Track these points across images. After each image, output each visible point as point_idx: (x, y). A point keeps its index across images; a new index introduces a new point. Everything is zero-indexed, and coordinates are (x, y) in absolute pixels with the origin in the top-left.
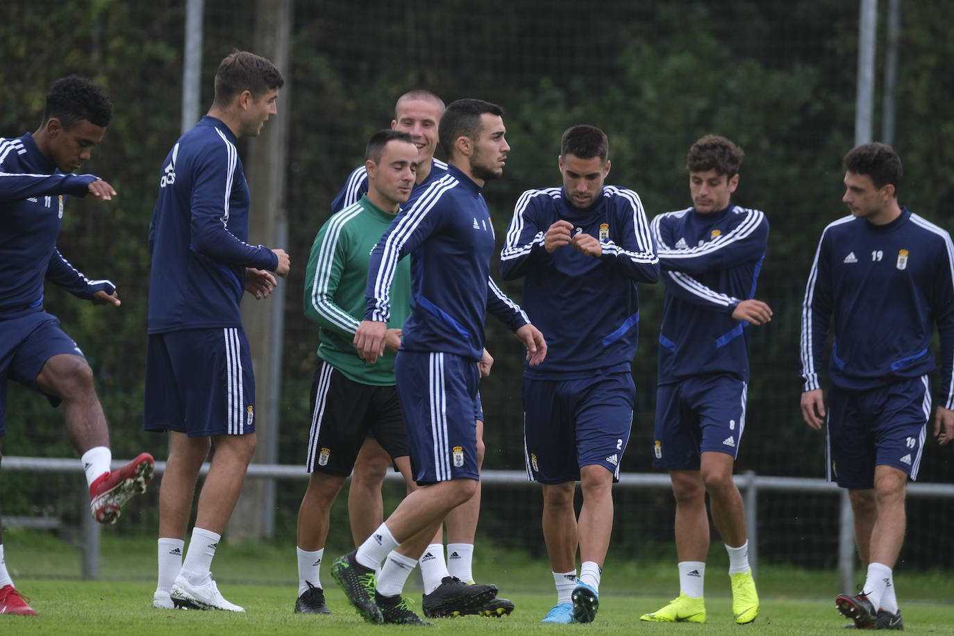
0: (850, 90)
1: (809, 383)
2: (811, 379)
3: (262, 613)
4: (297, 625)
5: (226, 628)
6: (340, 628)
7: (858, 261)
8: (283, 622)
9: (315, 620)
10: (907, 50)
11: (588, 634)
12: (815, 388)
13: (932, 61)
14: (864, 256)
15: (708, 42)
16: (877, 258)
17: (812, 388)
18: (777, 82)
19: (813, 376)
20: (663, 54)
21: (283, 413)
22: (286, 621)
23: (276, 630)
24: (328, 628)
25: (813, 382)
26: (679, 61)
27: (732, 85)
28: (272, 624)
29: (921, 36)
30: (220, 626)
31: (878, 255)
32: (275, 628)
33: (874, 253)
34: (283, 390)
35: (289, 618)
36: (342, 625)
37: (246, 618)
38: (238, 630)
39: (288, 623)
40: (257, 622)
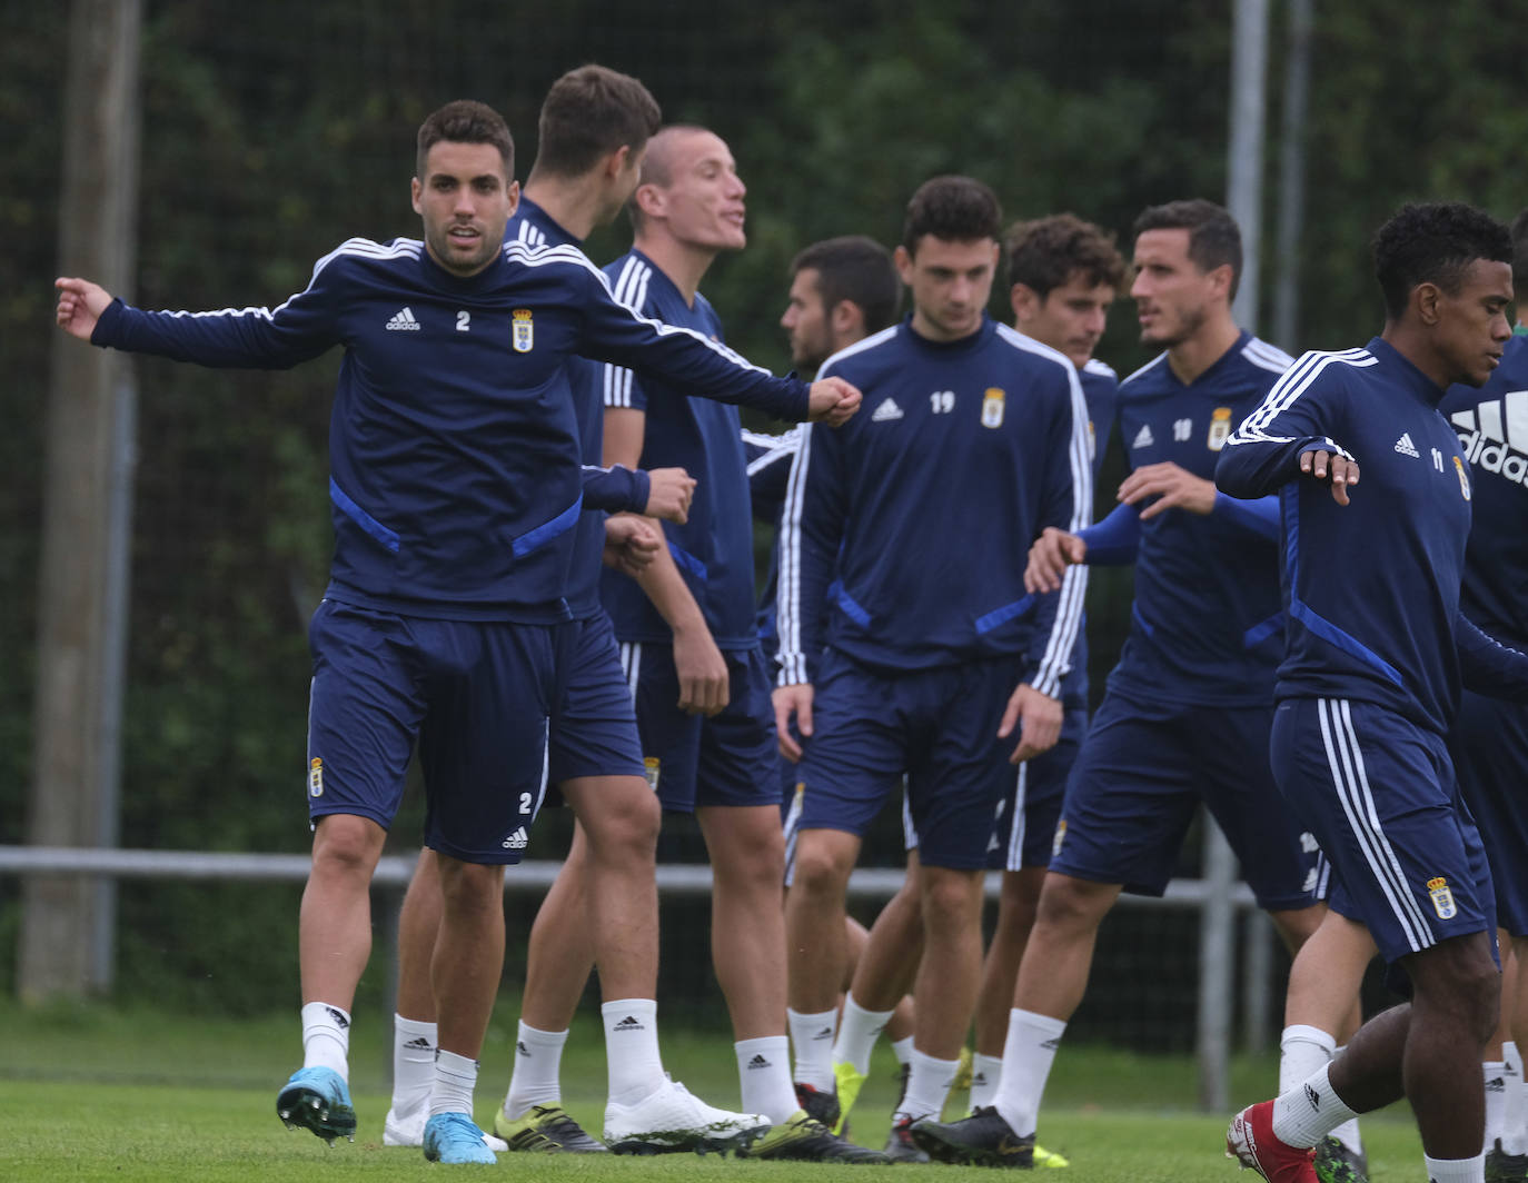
0: (1215, 131)
1: (787, 671)
2: (791, 662)
3: (92, 1135)
4: (158, 1158)
5: (23, 1164)
6: (241, 1165)
7: (905, 414)
8: (132, 1154)
9: (195, 1150)
10: (1327, 55)
11: (719, 1178)
12: (798, 682)
13: (1372, 76)
14: (915, 403)
15: (944, 39)
16: (942, 407)
17: (792, 680)
18: (1076, 117)
19: (796, 658)
20: (859, 61)
21: (130, 752)
22: (138, 1151)
23: (119, 1168)
24: (219, 1165)
25: (796, 669)
26: (887, 77)
27: (993, 121)
28: (111, 1158)
29: (1351, 28)
30: (11, 1160)
31: (944, 401)
32: (117, 1165)
33: (936, 398)
34: (130, 708)
35: (145, 1145)
36: (246, 1160)
37: (62, 1146)
38: (47, 1168)
39: (142, 1155)
40: (83, 1153)
